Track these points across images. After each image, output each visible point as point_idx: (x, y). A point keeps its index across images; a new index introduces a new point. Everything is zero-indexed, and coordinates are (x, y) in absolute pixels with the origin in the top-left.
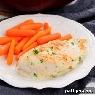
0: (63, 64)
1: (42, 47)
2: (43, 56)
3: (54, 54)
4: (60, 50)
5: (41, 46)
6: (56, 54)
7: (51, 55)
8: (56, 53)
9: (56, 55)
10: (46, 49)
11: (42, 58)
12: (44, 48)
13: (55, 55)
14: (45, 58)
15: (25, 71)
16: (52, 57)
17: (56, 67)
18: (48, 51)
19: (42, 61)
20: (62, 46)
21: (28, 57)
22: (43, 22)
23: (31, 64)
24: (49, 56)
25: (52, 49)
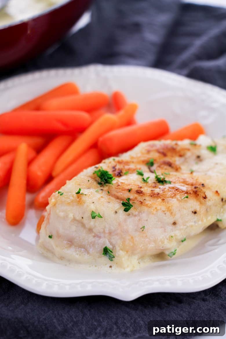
0: (195, 213)
1: (120, 162)
2: (129, 191)
3: (160, 181)
4: (177, 169)
5: (117, 159)
6: (170, 183)
7: (155, 187)
8: (167, 179)
9: (171, 186)
10: (132, 166)
11: (126, 195)
12: (127, 163)
13: (167, 186)
14: (136, 195)
15: (71, 242)
16: (157, 190)
17: (174, 223)
18: (141, 174)
19: (127, 206)
20: (181, 156)
21: (78, 193)
22: (107, 91)
23: (94, 217)
24: (147, 190)
25: (154, 168)
